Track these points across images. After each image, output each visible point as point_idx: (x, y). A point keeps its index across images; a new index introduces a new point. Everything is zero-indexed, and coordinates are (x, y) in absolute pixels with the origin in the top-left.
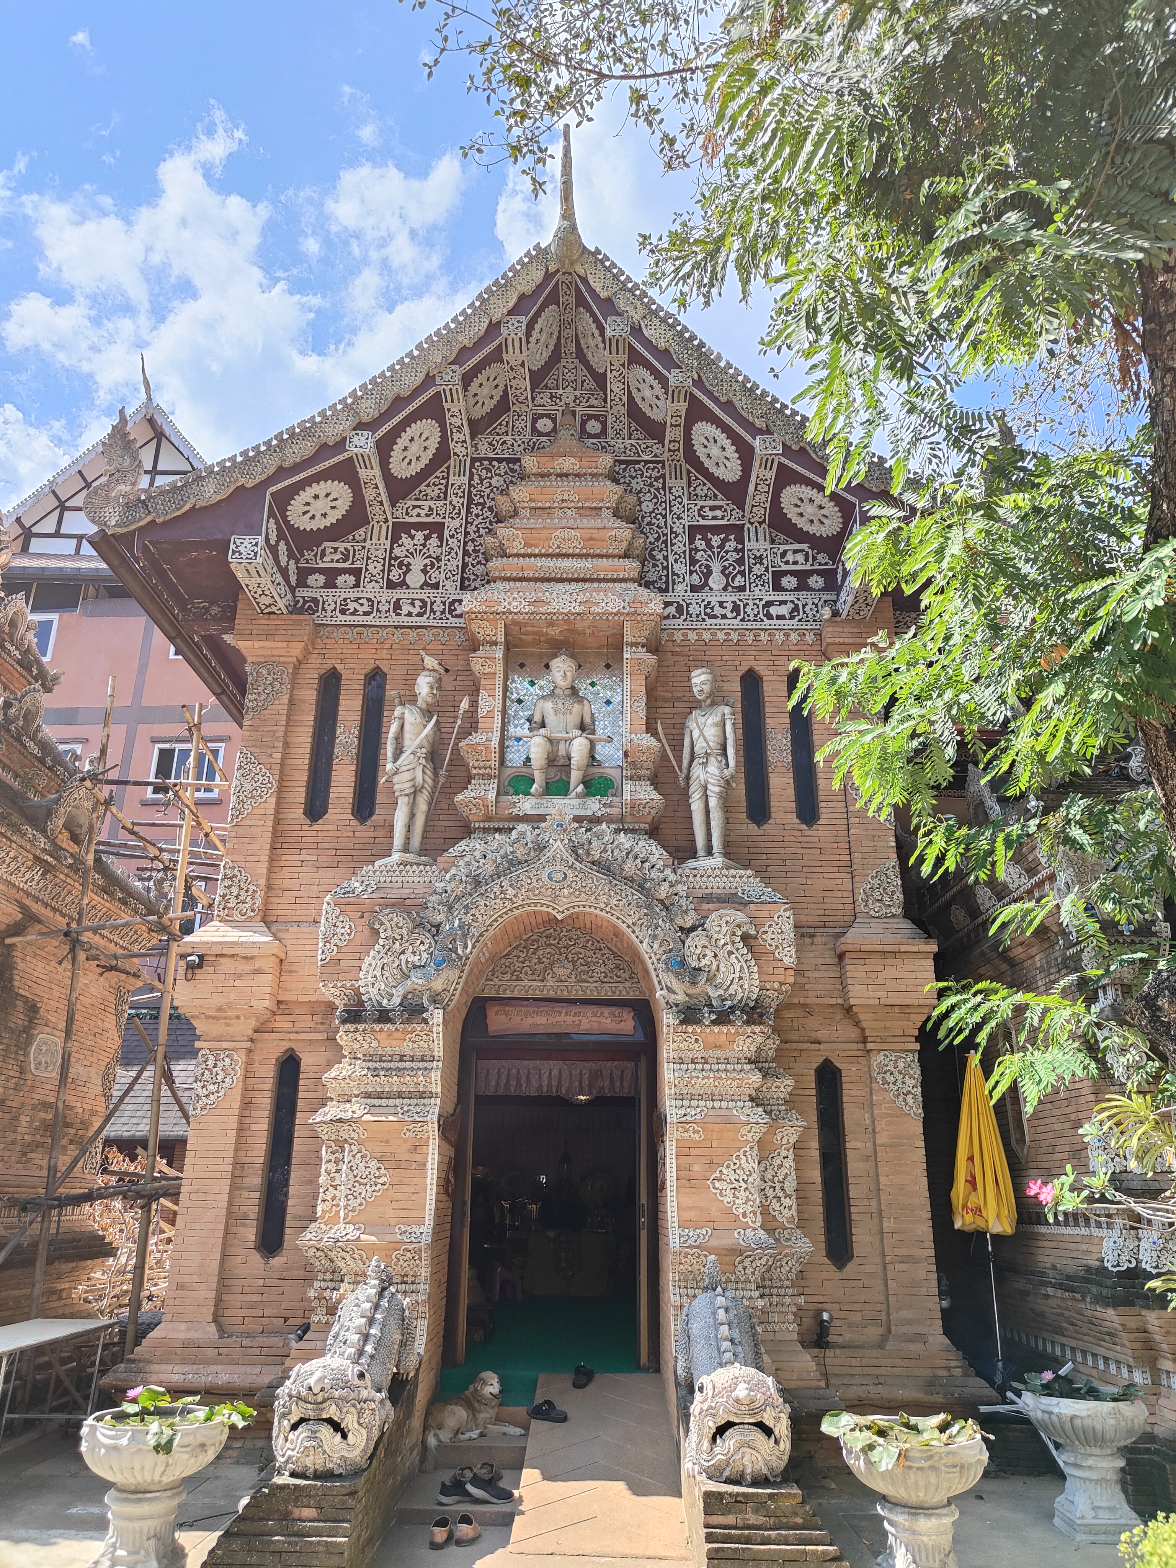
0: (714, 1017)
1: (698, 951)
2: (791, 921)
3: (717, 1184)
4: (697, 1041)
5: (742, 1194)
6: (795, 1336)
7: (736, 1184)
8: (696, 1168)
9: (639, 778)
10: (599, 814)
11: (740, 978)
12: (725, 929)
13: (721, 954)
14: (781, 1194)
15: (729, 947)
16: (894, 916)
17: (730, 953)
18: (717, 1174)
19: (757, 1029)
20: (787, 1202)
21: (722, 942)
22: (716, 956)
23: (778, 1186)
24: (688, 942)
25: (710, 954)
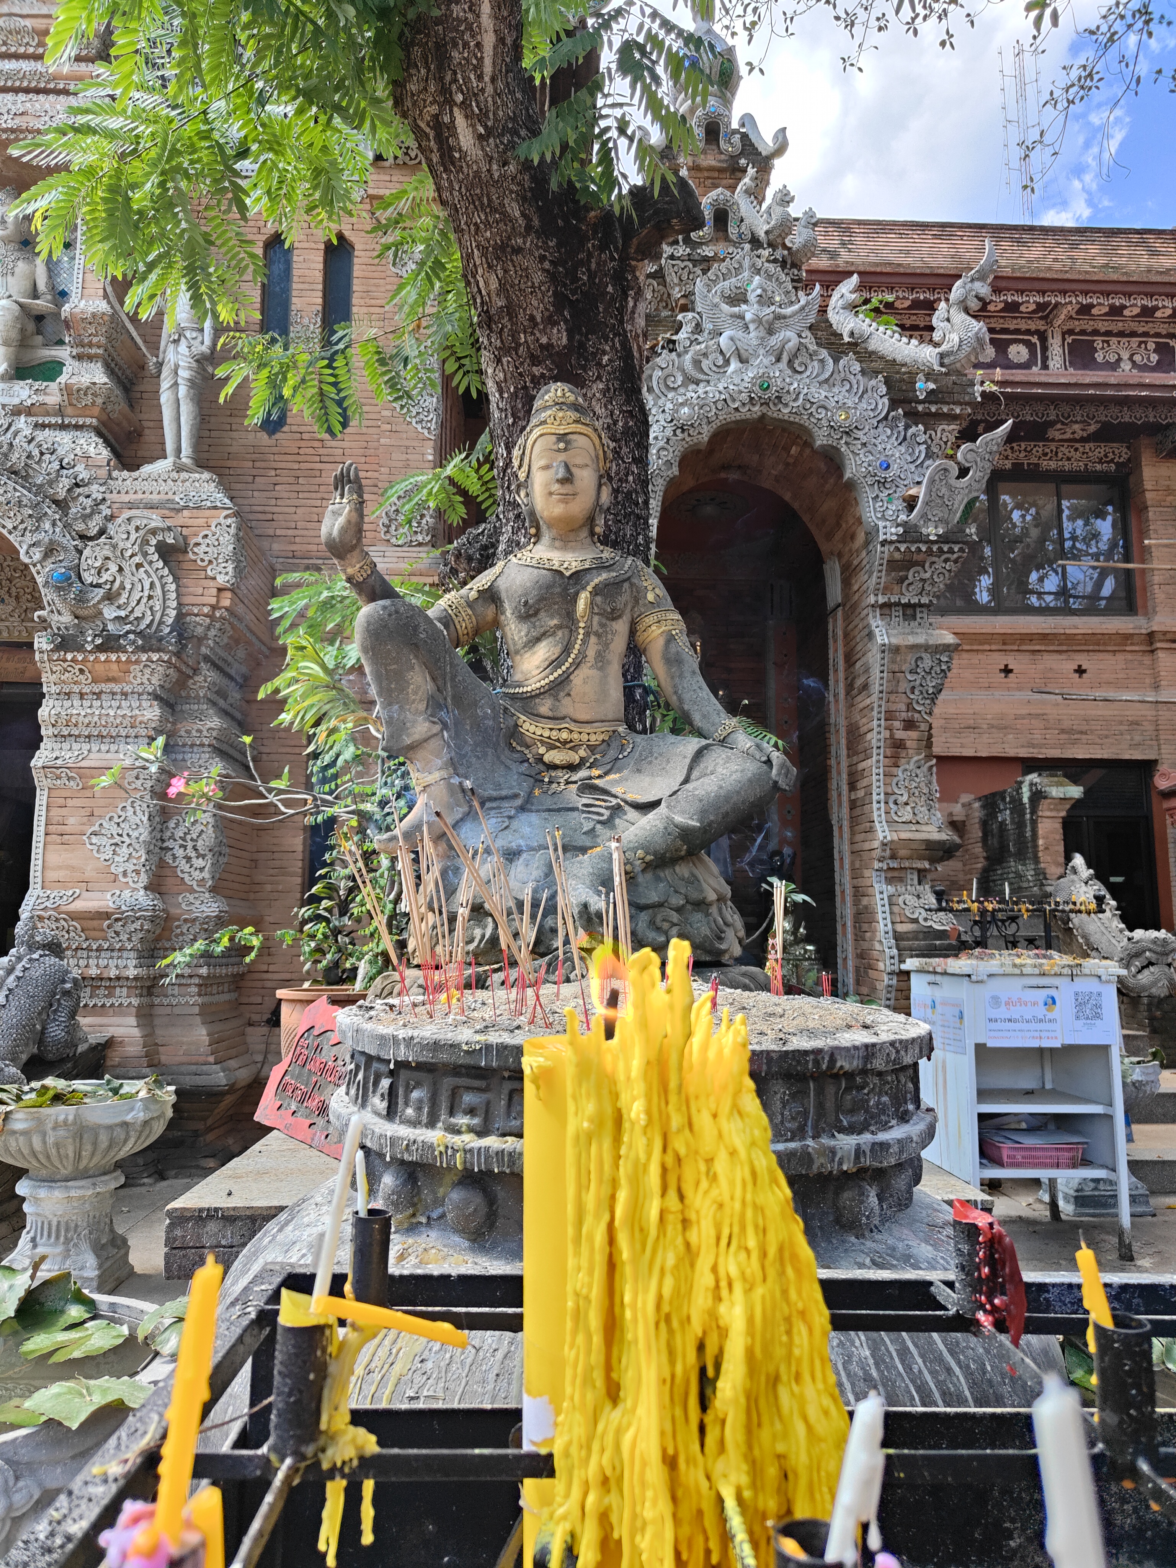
0: (99, 641)
1: (97, 564)
2: (232, 531)
3: (94, 840)
4: (81, 671)
5: (124, 851)
6: (196, 1010)
7: (118, 839)
8: (71, 821)
9: (91, 358)
10: (29, 402)
11: (150, 597)
12: (133, 536)
13: (127, 570)
14: (193, 854)
15: (137, 559)
16: (420, 544)
17: (139, 566)
18: (96, 828)
19: (155, 657)
20: (200, 863)
21: (129, 553)
22: (121, 569)
23: (190, 844)
24: (86, 553)
25: (114, 568)
